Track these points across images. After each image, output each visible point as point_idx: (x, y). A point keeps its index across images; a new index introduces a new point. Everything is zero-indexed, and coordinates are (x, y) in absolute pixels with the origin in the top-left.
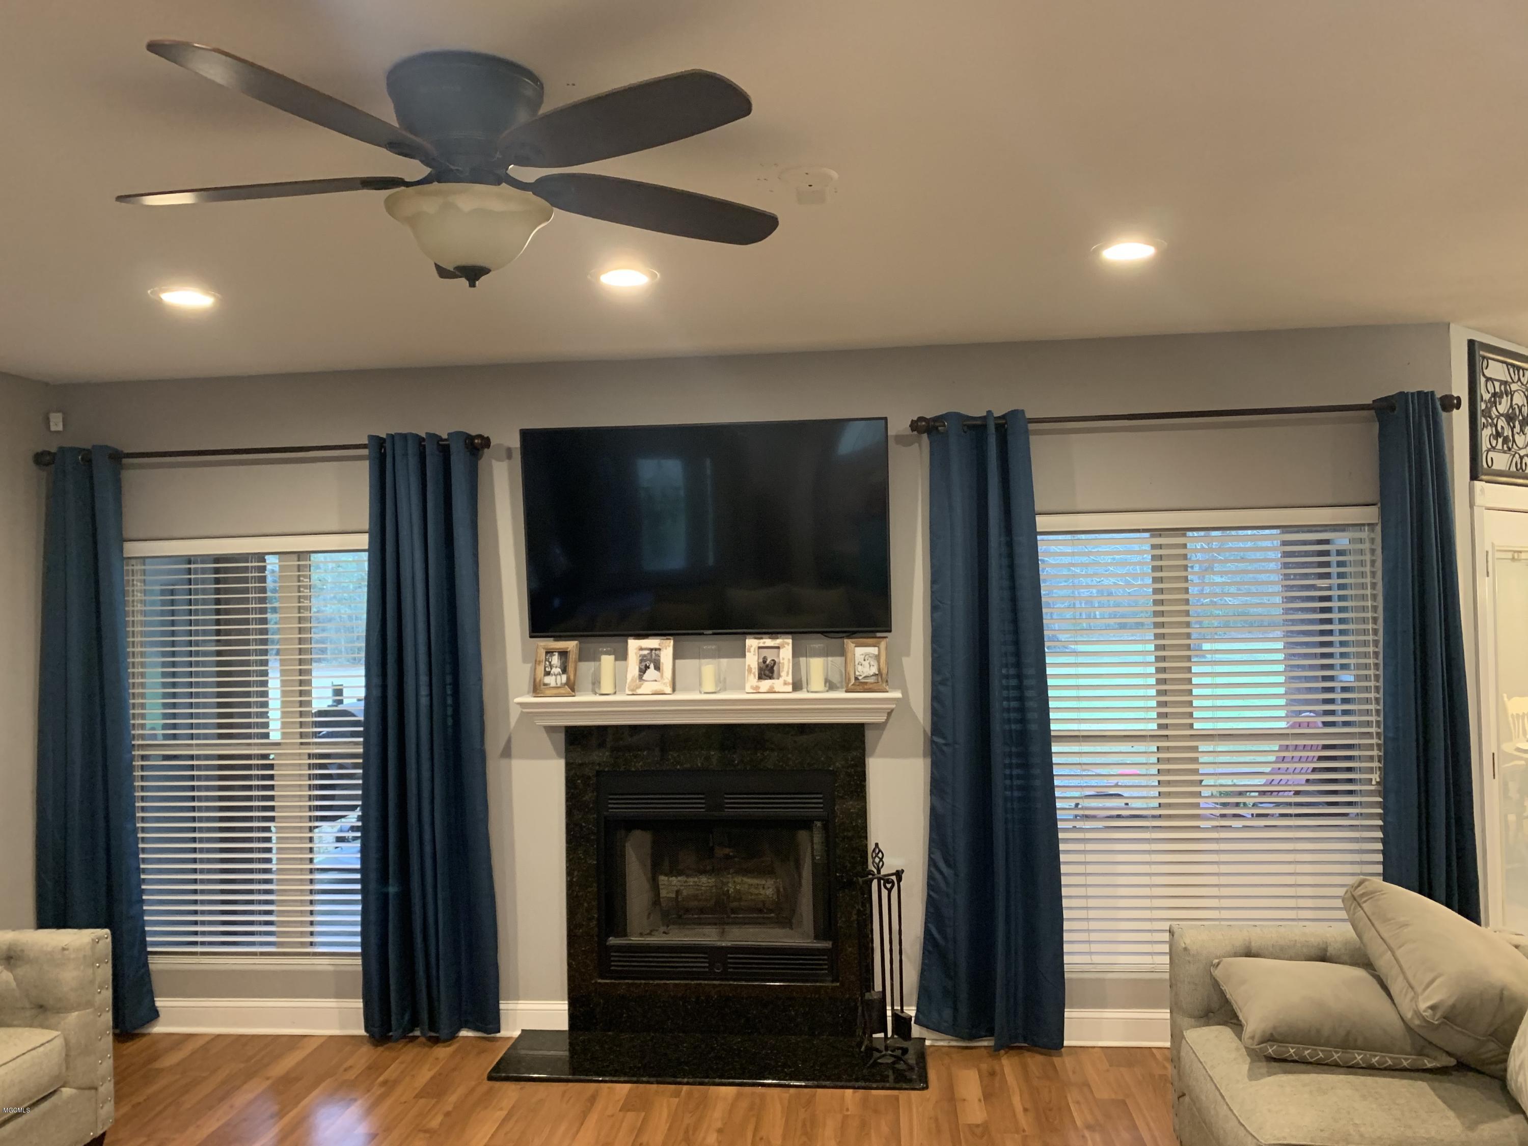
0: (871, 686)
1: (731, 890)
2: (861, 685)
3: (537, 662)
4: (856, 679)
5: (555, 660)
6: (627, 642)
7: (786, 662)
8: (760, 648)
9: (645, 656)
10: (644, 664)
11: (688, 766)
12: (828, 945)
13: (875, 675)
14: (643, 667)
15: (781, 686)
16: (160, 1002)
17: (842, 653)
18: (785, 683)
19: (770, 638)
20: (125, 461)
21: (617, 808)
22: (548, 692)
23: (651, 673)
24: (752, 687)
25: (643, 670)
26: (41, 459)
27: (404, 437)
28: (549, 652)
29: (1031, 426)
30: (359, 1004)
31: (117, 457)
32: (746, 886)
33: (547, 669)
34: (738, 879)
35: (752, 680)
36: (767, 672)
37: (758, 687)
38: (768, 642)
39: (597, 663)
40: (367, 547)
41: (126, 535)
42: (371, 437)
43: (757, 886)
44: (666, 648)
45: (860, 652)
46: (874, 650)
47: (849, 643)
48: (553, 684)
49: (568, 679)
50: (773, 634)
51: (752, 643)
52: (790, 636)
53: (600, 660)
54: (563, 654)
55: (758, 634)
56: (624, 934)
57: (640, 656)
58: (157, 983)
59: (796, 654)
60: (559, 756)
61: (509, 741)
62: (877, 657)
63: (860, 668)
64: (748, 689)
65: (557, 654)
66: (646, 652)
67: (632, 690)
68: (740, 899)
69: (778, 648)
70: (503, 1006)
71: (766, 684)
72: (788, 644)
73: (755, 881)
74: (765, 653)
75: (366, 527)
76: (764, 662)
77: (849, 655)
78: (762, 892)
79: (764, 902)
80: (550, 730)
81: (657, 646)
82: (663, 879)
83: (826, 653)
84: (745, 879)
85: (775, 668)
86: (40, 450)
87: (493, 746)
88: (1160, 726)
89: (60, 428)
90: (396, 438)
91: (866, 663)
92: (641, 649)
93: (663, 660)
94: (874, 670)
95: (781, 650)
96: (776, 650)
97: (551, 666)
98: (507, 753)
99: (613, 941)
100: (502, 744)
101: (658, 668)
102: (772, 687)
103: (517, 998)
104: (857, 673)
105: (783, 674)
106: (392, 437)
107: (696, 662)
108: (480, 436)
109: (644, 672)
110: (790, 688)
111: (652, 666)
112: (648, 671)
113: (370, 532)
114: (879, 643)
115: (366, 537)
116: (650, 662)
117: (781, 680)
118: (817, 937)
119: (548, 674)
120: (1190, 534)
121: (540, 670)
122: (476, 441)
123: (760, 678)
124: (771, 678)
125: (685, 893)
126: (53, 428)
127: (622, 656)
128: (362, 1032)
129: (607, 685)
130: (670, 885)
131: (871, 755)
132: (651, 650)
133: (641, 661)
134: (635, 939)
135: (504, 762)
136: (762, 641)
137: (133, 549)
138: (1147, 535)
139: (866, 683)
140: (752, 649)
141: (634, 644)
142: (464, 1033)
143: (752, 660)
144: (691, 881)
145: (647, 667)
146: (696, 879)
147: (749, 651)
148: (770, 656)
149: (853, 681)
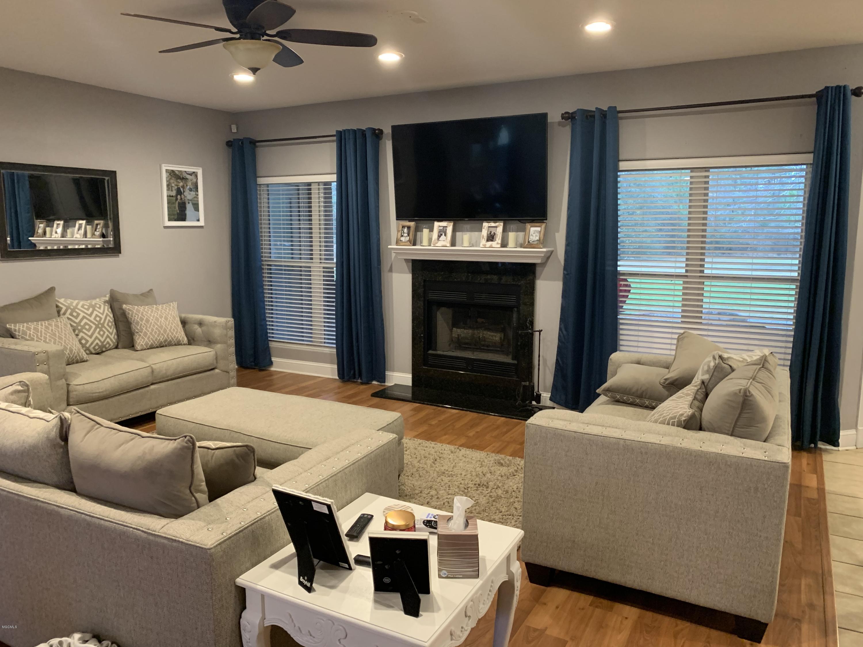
0: (534, 246)
1: (481, 336)
2: (530, 245)
3: (398, 231)
4: (529, 242)
5: (406, 230)
6: (434, 224)
7: (499, 234)
8: (489, 227)
9: (441, 230)
10: (440, 233)
11: (459, 280)
12: (515, 362)
13: (538, 240)
14: (440, 235)
15: (496, 245)
16: (273, 359)
17: (524, 230)
18: (498, 244)
19: (494, 222)
20: (258, 144)
21: (432, 296)
22: (402, 244)
23: (443, 237)
24: (483, 245)
25: (439, 236)
26: (229, 144)
27: (349, 130)
28: (403, 227)
29: (620, 115)
30: (336, 367)
31: (253, 143)
32: (488, 335)
33: (402, 234)
34: (485, 332)
35: (483, 242)
36: (491, 238)
37: (485, 245)
38: (493, 224)
39: (421, 233)
40: (336, 180)
41: (257, 176)
42: (337, 131)
43: (492, 336)
44: (449, 226)
45: (533, 229)
46: (539, 229)
47: (528, 225)
48: (404, 241)
49: (409, 238)
50: (495, 221)
51: (485, 225)
52: (502, 222)
53: (422, 231)
54: (409, 228)
55: (488, 220)
56: (435, 350)
57: (439, 229)
58: (272, 352)
59: (504, 230)
60: (410, 273)
61: (392, 265)
62: (540, 232)
63: (531, 237)
64: (481, 246)
65: (406, 228)
66: (442, 228)
67: (434, 245)
68: (485, 341)
69: (496, 227)
70: (387, 373)
71: (489, 243)
72: (501, 225)
73: (492, 334)
74: (491, 229)
75: (335, 171)
76: (490, 233)
77: (527, 231)
78: (494, 338)
79: (495, 343)
80: (407, 260)
81: (446, 226)
82: (455, 329)
83: (517, 231)
84: (489, 333)
85: (495, 237)
86: (228, 140)
87: (385, 267)
88: (687, 271)
89: (235, 131)
90: (346, 131)
91: (534, 235)
92: (440, 226)
93: (448, 231)
94: (537, 238)
95: (498, 228)
96: (496, 228)
97: (404, 233)
98: (391, 270)
99: (430, 352)
100: (389, 267)
101: (445, 235)
102: (491, 245)
103: (393, 371)
104: (530, 240)
105: (497, 239)
106: (344, 131)
107: (461, 233)
108: (379, 129)
109: (440, 237)
110: (499, 246)
111: (443, 234)
112: (442, 237)
113: (337, 174)
114: (542, 226)
115: (335, 176)
116: (442, 232)
117: (496, 242)
118: (513, 359)
119: (402, 236)
120: (711, 170)
121: (400, 234)
122: (377, 131)
123: (488, 241)
124: (492, 241)
125: (462, 336)
126: (233, 131)
127: (431, 230)
128: (337, 378)
129: (425, 242)
130: (457, 332)
131: (539, 279)
132: (444, 227)
133: (439, 232)
134: (439, 352)
135: (390, 274)
136: (490, 224)
137: (261, 181)
138: (689, 171)
139: (532, 244)
140: (485, 228)
141: (437, 224)
142: (374, 382)
143: (485, 233)
144: (465, 331)
145: (441, 235)
146: (468, 331)
147: (484, 229)
148: (493, 230)
149: (527, 243)
